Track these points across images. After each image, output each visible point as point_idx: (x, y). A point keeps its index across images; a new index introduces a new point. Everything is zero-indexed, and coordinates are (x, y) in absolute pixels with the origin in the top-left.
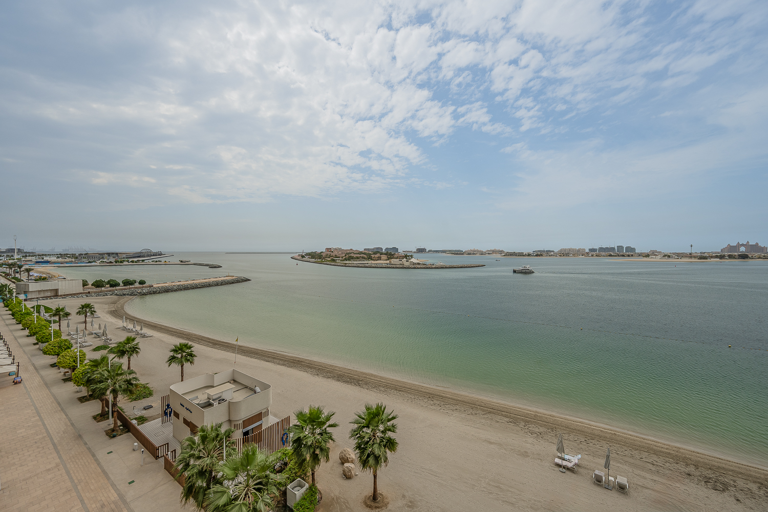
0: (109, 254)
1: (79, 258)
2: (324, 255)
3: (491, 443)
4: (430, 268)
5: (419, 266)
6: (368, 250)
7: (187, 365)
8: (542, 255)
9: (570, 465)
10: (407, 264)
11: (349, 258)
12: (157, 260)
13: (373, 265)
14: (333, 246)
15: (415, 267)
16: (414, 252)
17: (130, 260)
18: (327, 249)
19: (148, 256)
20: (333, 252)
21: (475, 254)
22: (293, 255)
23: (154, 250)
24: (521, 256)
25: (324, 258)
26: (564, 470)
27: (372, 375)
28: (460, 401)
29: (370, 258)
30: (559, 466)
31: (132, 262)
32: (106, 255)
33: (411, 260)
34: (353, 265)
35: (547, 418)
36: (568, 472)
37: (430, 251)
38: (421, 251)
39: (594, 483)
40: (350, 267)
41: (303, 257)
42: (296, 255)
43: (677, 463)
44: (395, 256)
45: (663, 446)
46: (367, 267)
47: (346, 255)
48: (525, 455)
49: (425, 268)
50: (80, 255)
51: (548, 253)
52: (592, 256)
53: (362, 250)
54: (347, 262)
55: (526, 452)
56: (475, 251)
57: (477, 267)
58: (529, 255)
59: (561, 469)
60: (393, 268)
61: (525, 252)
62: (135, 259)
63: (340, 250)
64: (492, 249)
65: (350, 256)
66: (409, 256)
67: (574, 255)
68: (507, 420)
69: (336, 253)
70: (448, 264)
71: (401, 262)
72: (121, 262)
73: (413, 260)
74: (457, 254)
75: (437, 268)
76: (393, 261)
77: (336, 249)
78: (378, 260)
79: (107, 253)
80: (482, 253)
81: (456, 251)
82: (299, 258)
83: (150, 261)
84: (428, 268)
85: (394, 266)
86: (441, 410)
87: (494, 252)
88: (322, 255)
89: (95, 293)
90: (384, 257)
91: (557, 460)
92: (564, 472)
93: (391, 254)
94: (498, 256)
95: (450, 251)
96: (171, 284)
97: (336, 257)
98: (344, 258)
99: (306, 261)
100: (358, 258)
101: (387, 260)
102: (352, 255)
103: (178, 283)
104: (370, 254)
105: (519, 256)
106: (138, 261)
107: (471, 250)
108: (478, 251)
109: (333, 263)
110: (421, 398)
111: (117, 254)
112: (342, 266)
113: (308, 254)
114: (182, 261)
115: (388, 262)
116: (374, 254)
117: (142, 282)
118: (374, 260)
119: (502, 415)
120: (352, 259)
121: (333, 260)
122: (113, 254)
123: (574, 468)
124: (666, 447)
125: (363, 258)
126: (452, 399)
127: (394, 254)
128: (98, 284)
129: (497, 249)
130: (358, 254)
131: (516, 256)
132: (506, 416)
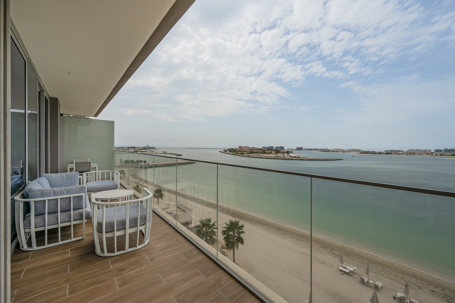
0: (131, 148)
1: (119, 149)
2: (237, 150)
3: (304, 254)
4: (302, 160)
5: (295, 158)
6: (265, 147)
7: (160, 199)
8: (391, 154)
9: (347, 271)
10: (287, 157)
11: (252, 152)
12: (152, 151)
13: (266, 157)
14: (243, 145)
15: (293, 159)
16: (295, 150)
17: (141, 151)
18: (240, 147)
19: (149, 149)
20: (242, 148)
21: (338, 152)
22: (220, 150)
23: (151, 146)
24: (373, 154)
25: (237, 152)
26: (343, 273)
27: (250, 215)
28: (296, 233)
29: (265, 153)
30: (341, 271)
31: (141, 152)
32: (130, 148)
33: (290, 155)
34: (253, 156)
35: (348, 249)
36: (346, 275)
37: (305, 149)
38: (299, 149)
39: (360, 282)
40: (252, 157)
41: (225, 151)
42: (222, 150)
43: (429, 285)
44: (281, 152)
45: (425, 276)
46: (262, 158)
47: (250, 151)
48: (323, 263)
49: (299, 160)
50: (120, 148)
51: (397, 152)
52: (436, 155)
53: (260, 147)
54: (250, 155)
55: (324, 262)
56: (339, 150)
57: (336, 160)
58: (380, 153)
59: (342, 273)
60: (278, 159)
61: (377, 150)
62: (143, 151)
63: (247, 147)
64: (352, 149)
65: (252, 151)
66: (290, 152)
67: (419, 154)
68: (321, 246)
69: (244, 149)
70: (315, 158)
71: (283, 156)
72: (137, 152)
73: (292, 155)
74: (325, 151)
75: (308, 160)
76: (279, 155)
77: (245, 147)
78: (270, 154)
79: (131, 147)
80: (343, 151)
81: (324, 149)
82: (223, 151)
83: (149, 151)
84: (301, 160)
85: (279, 158)
86: (282, 236)
87: (353, 150)
88: (236, 150)
89: (125, 166)
90: (273, 152)
91: (341, 268)
92: (343, 274)
93: (278, 150)
94: (355, 153)
95: (320, 149)
96: (157, 163)
97: (244, 151)
98: (249, 152)
99: (227, 154)
100: (257, 152)
101: (275, 154)
102: (254, 150)
103: (161, 163)
104: (265, 150)
105: (372, 154)
106: (144, 151)
107: (336, 149)
108: (341, 150)
109: (242, 155)
110: (273, 229)
111: (135, 147)
112: (247, 157)
113: (229, 150)
114: (163, 152)
115: (276, 155)
116: (267, 150)
117: (145, 162)
118: (267, 154)
119: (319, 244)
120: (254, 153)
121: (242, 154)
122: (133, 147)
123: (349, 273)
124: (427, 276)
125: (260, 152)
126: (291, 232)
127: (280, 150)
128: (127, 162)
129: (356, 148)
130: (258, 150)
131: (369, 154)
132: (320, 244)
